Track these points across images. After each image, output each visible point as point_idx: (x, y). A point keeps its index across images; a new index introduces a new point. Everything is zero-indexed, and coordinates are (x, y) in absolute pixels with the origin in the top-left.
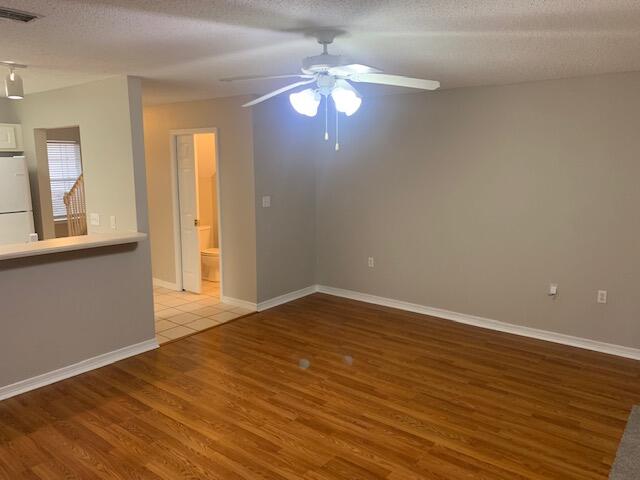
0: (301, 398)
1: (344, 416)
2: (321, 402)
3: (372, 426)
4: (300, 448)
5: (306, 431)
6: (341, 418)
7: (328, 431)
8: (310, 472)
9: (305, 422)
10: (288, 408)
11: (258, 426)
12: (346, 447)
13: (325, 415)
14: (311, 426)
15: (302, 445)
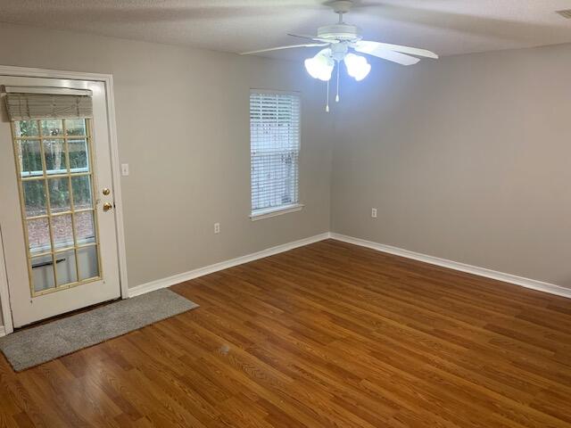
0: (360, 407)
1: (313, 381)
2: (337, 400)
3: (290, 368)
4: (353, 353)
5: (349, 368)
6: (317, 378)
7: (330, 366)
8: (344, 337)
9: (353, 377)
10: (373, 395)
11: (396, 375)
12: (316, 352)
13: (332, 382)
14: (346, 371)
15: (352, 356)
